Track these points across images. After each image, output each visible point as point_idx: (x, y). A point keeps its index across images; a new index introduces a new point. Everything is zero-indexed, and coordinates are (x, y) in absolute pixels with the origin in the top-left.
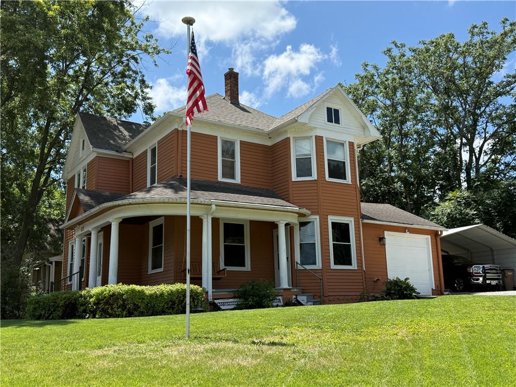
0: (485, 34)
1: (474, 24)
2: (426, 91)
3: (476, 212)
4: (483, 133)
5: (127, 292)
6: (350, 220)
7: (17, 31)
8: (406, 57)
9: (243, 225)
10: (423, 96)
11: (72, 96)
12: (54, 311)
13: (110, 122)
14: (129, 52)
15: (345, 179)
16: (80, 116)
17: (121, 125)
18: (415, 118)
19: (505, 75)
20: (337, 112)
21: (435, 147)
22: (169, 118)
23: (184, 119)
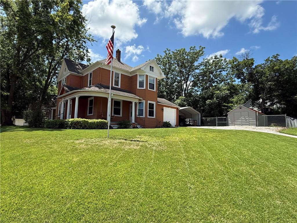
0: (194, 50)
1: (192, 46)
2: (175, 65)
3: (186, 103)
4: (190, 80)
5: (82, 121)
6: (154, 103)
7: (43, 25)
8: (170, 54)
9: (120, 102)
12: (55, 126)
13: (75, 63)
14: (83, 39)
15: (154, 89)
16: (65, 59)
17: (79, 64)
18: (171, 73)
19: (198, 63)
20: (153, 68)
21: (176, 83)
22: (98, 63)
23: (103, 64)
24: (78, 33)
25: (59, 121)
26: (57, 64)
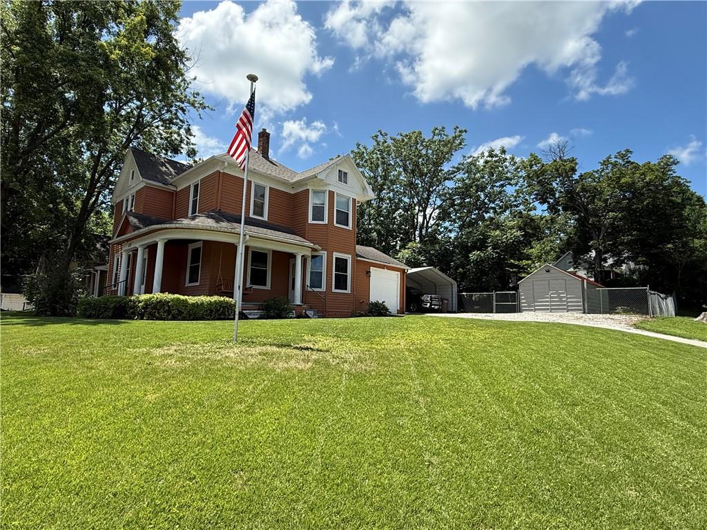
0: (442, 135)
1: (436, 127)
3: (424, 258)
4: (433, 204)
5: (172, 300)
6: (348, 257)
7: (80, 66)
8: (387, 143)
9: (267, 254)
10: (396, 173)
11: (124, 133)
12: (104, 312)
13: (158, 159)
14: (178, 104)
15: (348, 226)
17: (167, 162)
18: (389, 188)
19: (452, 166)
20: (346, 174)
21: (400, 211)
22: (213, 160)
23: (226, 164)
25: (115, 299)
26: (112, 160)
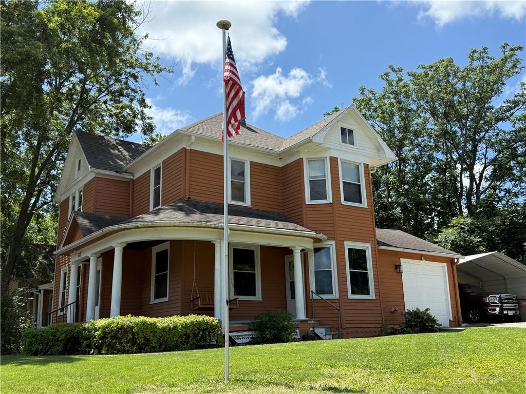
0: (485, 59)
1: (474, 49)
3: (480, 239)
4: (482, 158)
5: (137, 325)
6: (367, 247)
7: (15, 43)
8: (403, 82)
9: (253, 251)
10: (420, 121)
11: (67, 114)
12: (53, 345)
13: (108, 141)
14: (128, 70)
15: (361, 202)
16: (77, 134)
17: (120, 145)
18: (412, 143)
19: (505, 100)
20: (351, 132)
21: (434, 173)
22: (177, 136)
23: (193, 138)
24: (113, 53)
25: (66, 328)
26: (54, 150)
